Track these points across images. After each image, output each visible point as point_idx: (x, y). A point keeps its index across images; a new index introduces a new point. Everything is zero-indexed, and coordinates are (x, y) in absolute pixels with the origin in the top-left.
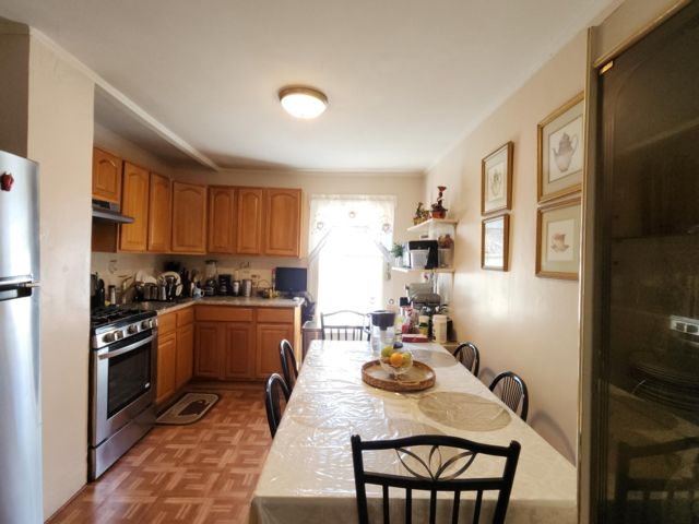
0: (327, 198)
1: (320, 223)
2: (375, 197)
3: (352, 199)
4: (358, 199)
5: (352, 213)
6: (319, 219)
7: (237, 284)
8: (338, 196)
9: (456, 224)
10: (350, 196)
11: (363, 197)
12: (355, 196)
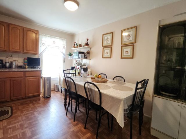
0: (46, 36)
1: (44, 44)
2: (61, 38)
3: (54, 38)
4: (56, 38)
5: (54, 42)
6: (43, 42)
7: (8, 63)
8: (49, 36)
9: (91, 48)
10: (54, 37)
11: (57, 37)
12: (55, 37)
